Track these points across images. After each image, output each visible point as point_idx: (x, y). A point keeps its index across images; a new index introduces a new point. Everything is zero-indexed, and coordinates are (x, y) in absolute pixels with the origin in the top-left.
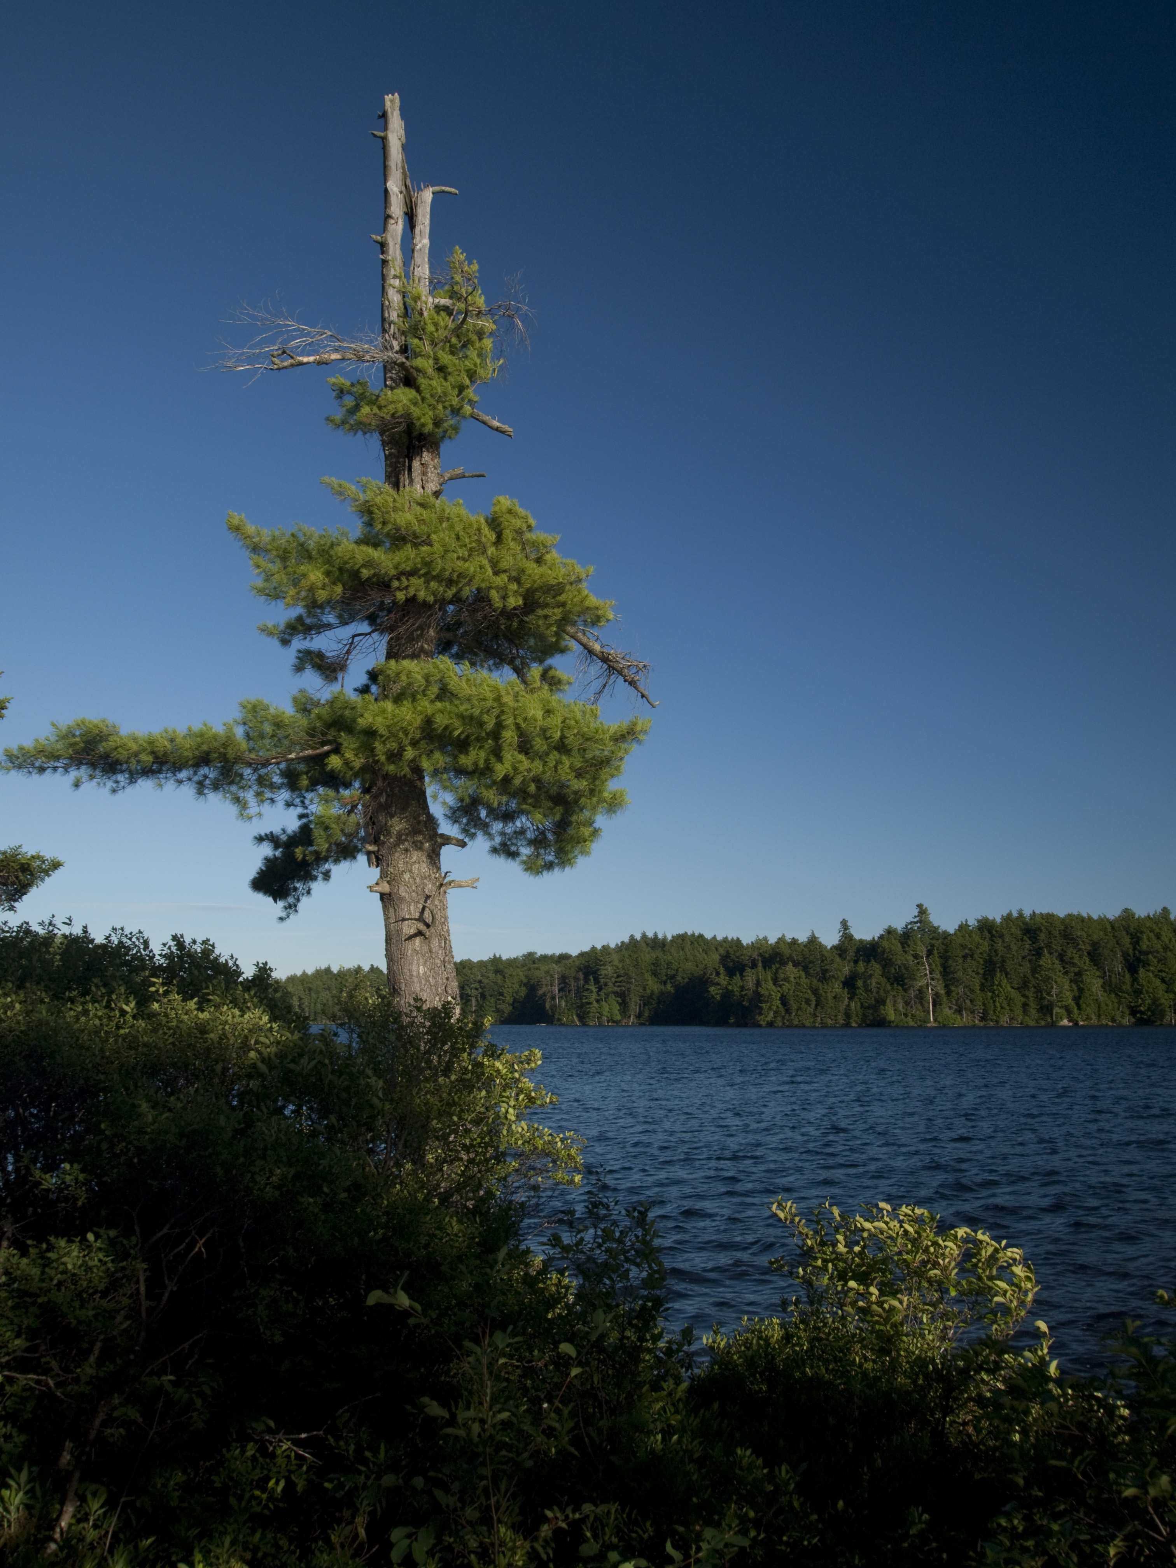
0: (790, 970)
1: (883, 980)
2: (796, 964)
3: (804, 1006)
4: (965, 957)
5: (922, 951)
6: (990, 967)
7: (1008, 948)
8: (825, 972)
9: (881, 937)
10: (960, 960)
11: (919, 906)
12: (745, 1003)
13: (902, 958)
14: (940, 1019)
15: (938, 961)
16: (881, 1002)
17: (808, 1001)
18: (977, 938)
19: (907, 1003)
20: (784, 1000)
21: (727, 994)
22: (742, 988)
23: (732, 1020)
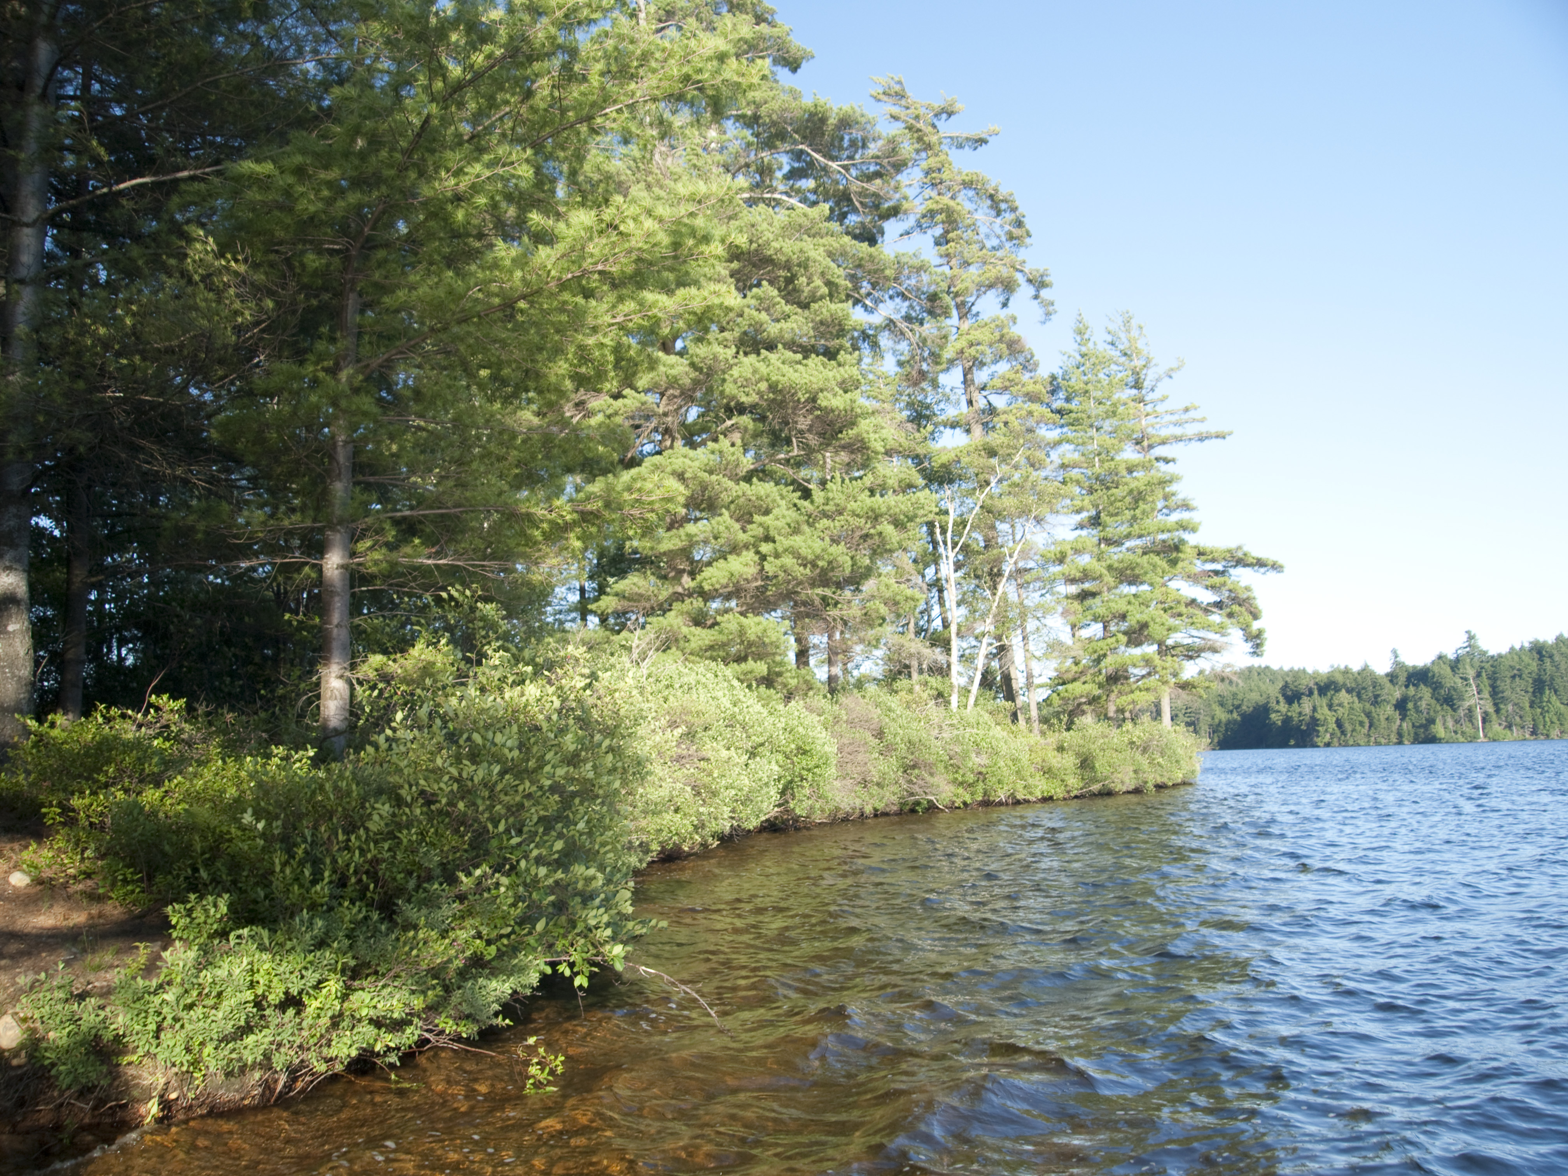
0: (1343, 696)
1: (1433, 702)
2: (1349, 691)
3: (1358, 728)
4: (1514, 677)
5: (1471, 673)
6: (1539, 685)
7: (1557, 667)
8: (1377, 696)
9: (1433, 663)
10: (1508, 681)
11: (1468, 632)
12: (1303, 727)
13: (1451, 680)
14: (1490, 735)
15: (1487, 682)
16: (1431, 721)
17: (1361, 724)
18: (1526, 659)
19: (1457, 722)
20: (1339, 724)
21: (1287, 720)
22: (1300, 713)
23: (1292, 742)
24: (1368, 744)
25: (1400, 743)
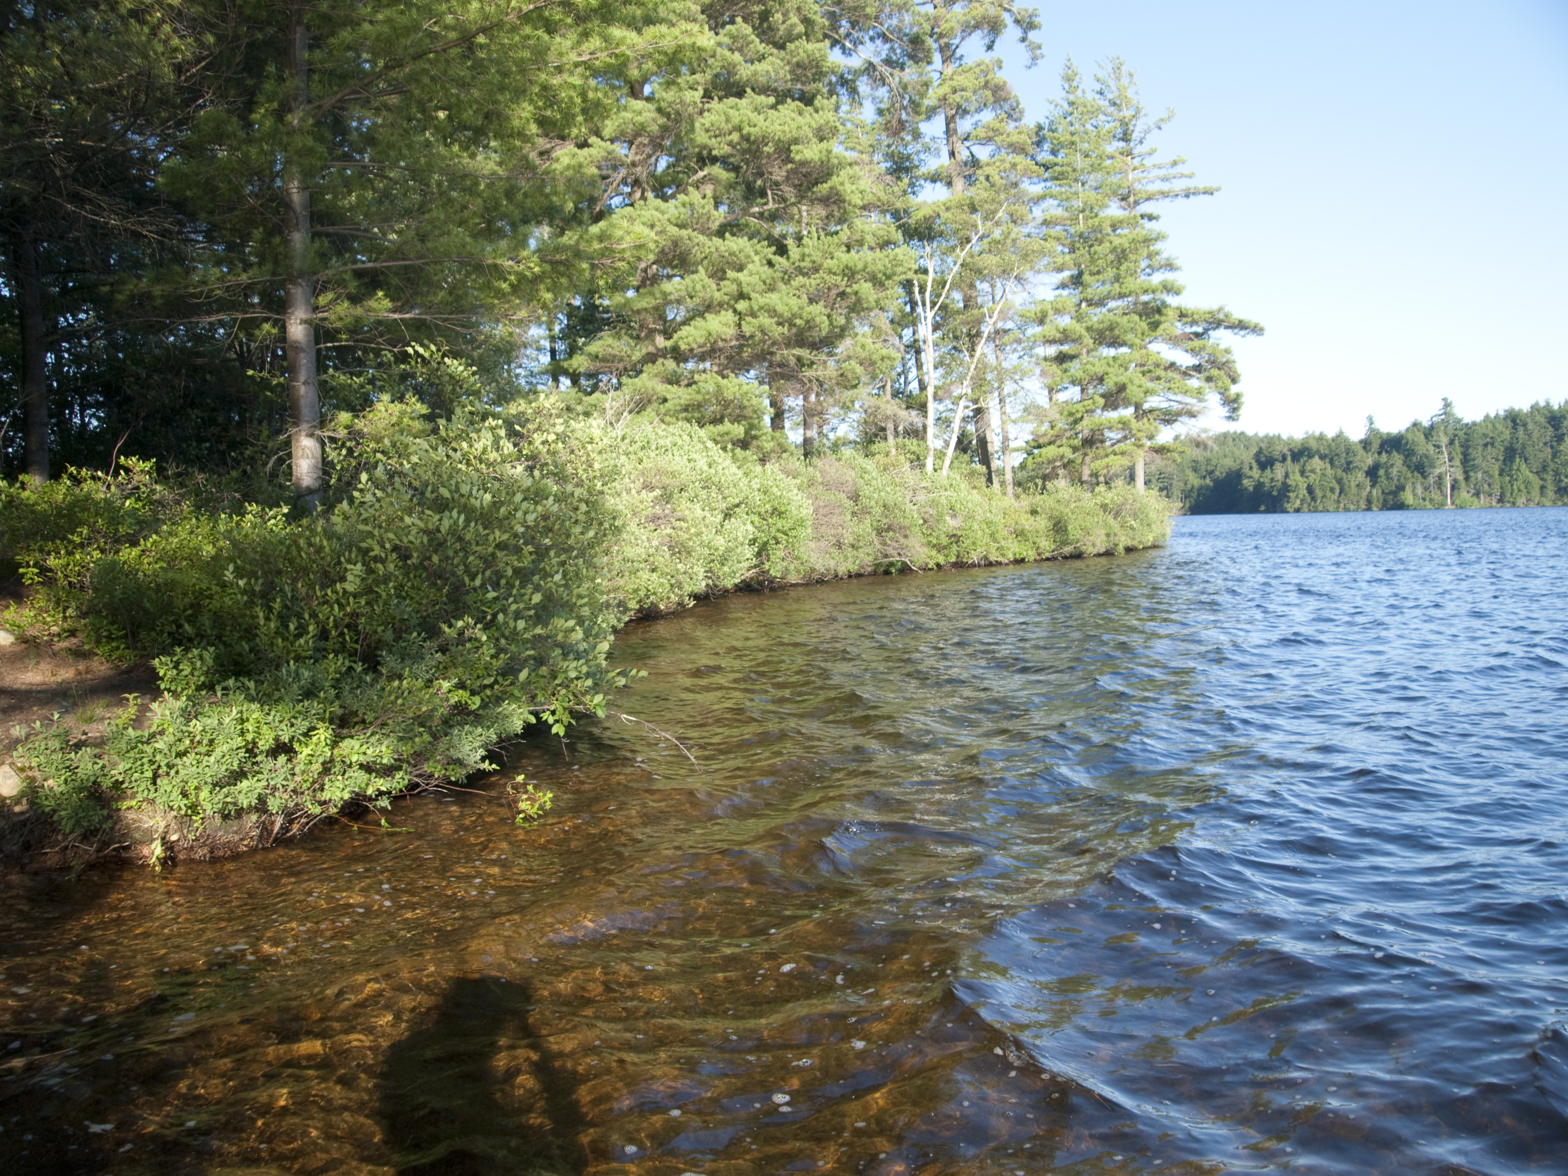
0: (1316, 463)
1: (1405, 469)
2: (1322, 457)
3: (1328, 494)
4: (1486, 445)
5: (1444, 440)
6: (1510, 454)
7: (1530, 436)
8: (1349, 463)
9: (1407, 430)
10: (1480, 449)
11: (1445, 400)
12: (1275, 493)
13: (1424, 448)
14: (1457, 502)
15: (1459, 450)
16: (1401, 488)
17: (1332, 490)
18: (1500, 427)
19: (1426, 489)
20: (1310, 490)
21: (1259, 486)
22: (1272, 479)
23: (1263, 508)
24: (1337, 510)
25: (1369, 509)
